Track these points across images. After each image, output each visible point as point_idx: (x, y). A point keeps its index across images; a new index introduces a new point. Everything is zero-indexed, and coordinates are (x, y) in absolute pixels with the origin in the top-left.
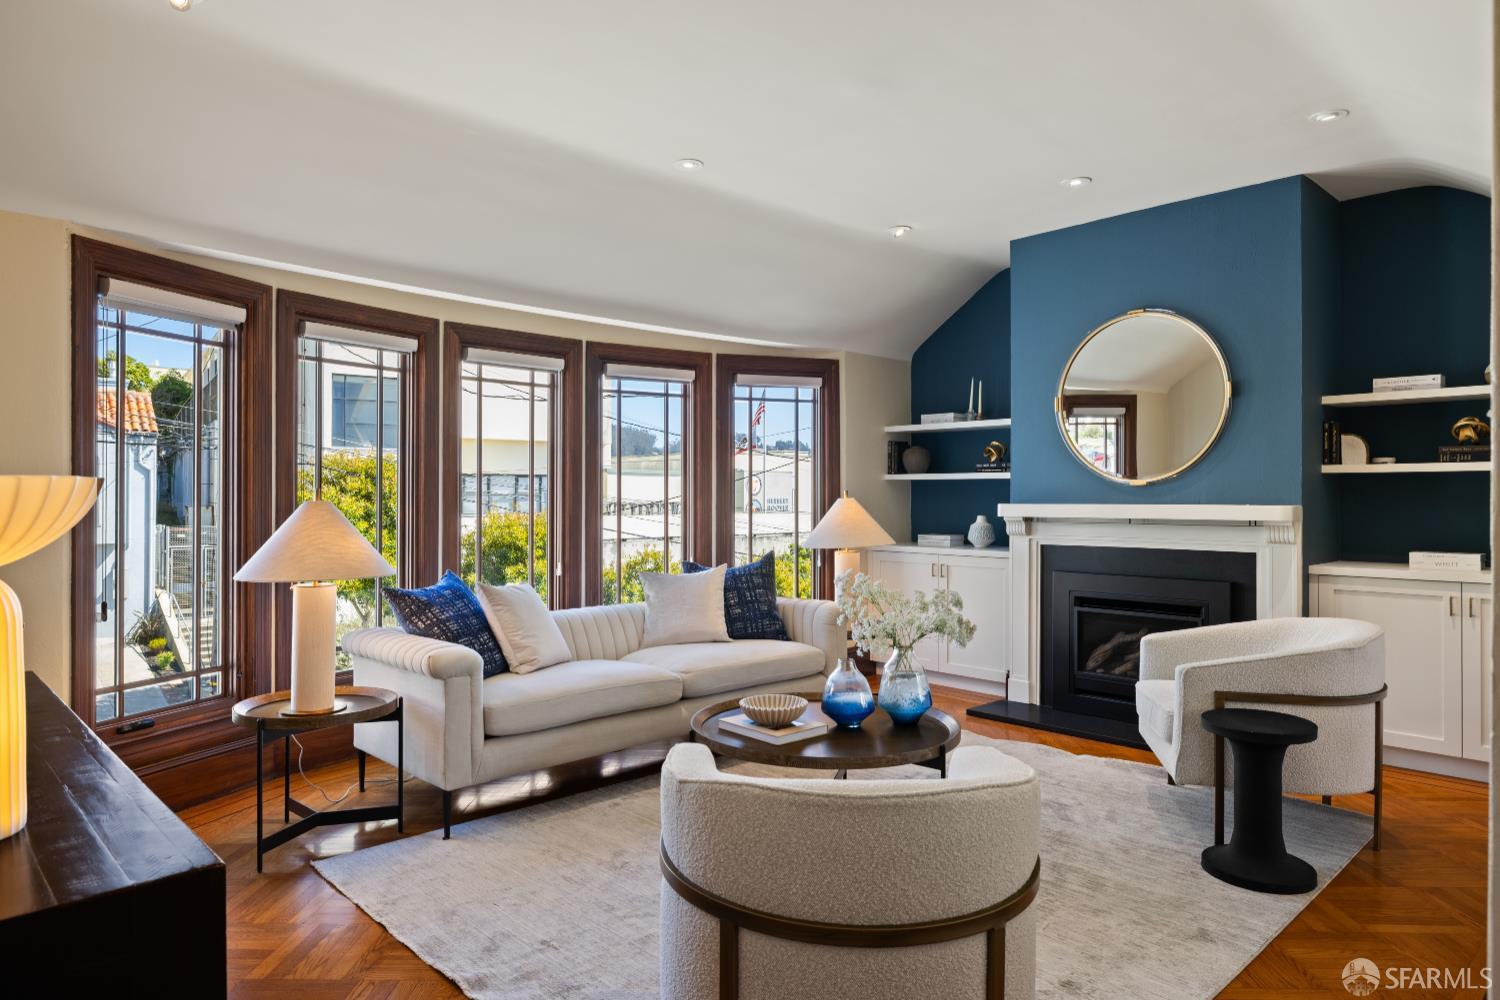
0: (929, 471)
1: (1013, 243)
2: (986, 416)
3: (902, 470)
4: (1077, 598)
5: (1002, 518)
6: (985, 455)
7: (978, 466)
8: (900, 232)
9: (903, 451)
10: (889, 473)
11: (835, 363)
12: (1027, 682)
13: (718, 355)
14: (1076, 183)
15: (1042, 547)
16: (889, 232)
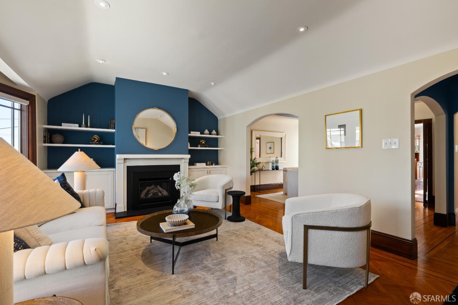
0: (63, 143)
1: (117, 78)
2: (91, 127)
3: (51, 142)
6: (93, 139)
7: (91, 143)
8: (101, 62)
9: (52, 135)
10: (44, 143)
11: (34, 96)
12: (123, 205)
15: (128, 166)
16: (99, 61)
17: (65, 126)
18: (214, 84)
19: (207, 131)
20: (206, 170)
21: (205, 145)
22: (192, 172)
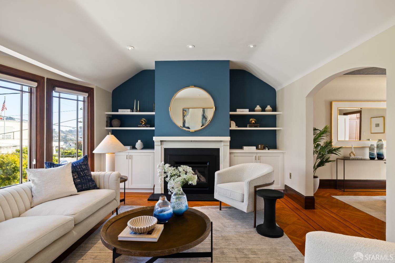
0: (120, 127)
1: (156, 62)
2: (140, 111)
3: (111, 126)
4: (176, 162)
5: (154, 141)
6: (141, 123)
7: (139, 125)
8: (130, 48)
9: (112, 120)
10: (107, 127)
11: (93, 89)
12: (160, 187)
13: (47, 79)
14: (191, 47)
15: (165, 149)
16: (128, 48)
17: (122, 112)
18: (254, 46)
19: (258, 108)
20: (255, 155)
21: (255, 125)
22: (236, 157)
